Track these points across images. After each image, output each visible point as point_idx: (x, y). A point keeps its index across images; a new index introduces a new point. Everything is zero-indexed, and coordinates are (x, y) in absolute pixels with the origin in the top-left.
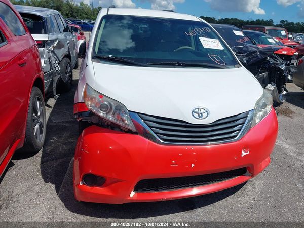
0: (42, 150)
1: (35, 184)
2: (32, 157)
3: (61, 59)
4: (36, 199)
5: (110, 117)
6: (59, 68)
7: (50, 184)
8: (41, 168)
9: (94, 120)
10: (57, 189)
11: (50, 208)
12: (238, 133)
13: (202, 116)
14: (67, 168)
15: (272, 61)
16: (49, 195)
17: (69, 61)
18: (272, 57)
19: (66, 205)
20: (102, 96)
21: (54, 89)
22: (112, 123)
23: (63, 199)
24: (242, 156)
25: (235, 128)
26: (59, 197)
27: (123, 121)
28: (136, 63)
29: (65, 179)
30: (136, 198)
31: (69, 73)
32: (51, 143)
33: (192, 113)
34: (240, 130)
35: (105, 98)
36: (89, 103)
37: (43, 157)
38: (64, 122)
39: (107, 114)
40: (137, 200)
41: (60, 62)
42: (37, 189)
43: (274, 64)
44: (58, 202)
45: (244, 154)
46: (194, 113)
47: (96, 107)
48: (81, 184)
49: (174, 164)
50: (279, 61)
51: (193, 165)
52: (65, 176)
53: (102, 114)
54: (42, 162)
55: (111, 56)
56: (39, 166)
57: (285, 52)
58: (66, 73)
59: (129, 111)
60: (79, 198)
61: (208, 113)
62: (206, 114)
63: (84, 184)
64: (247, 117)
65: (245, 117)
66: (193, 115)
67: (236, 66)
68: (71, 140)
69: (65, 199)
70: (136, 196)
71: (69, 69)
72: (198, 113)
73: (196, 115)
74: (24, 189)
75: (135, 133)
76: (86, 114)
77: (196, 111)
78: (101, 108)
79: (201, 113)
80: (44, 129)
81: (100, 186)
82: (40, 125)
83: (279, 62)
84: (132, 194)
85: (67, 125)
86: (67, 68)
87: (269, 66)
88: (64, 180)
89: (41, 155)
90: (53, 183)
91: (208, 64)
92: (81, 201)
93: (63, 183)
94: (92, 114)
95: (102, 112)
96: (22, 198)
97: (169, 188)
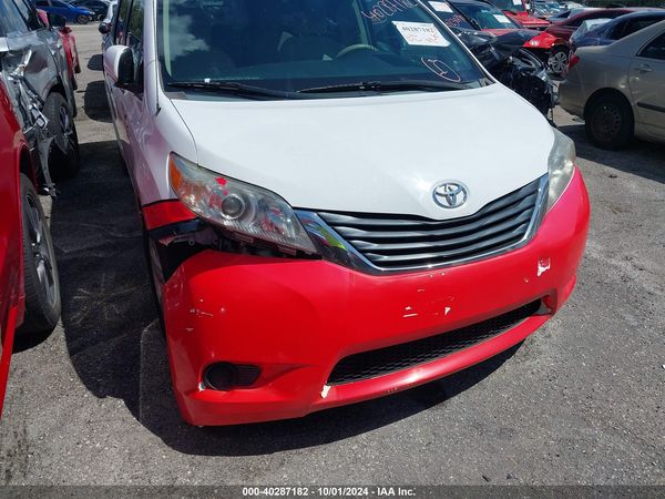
0: (60, 322)
1: (76, 406)
2: (43, 344)
3: (44, 97)
4: (90, 439)
5: (250, 227)
6: (43, 121)
7: (110, 400)
8: (74, 365)
9: (202, 238)
10: (133, 407)
11: (130, 454)
12: (526, 228)
13: (455, 200)
14: (137, 356)
15: (520, 64)
16: (117, 425)
17: (63, 100)
18: (520, 56)
19: (167, 441)
20: (222, 179)
21: (46, 172)
22: (257, 240)
23: (156, 428)
24: (539, 274)
25: (519, 219)
26: (144, 424)
27: (279, 231)
28: (274, 92)
29: (141, 382)
30: (335, 399)
31: (68, 131)
32: (76, 302)
33: (434, 197)
34: (529, 220)
35: (229, 184)
36: (192, 199)
37: (69, 338)
38: (91, 249)
39: (240, 219)
40: (337, 402)
41: (43, 103)
42: (84, 414)
43: (524, 70)
44: (145, 436)
45: (541, 269)
46: (437, 197)
47: (211, 206)
48: (201, 389)
49: (409, 312)
50: (535, 63)
51: (447, 310)
52: (141, 376)
53: (228, 222)
54: (72, 352)
55: (207, 80)
56: (68, 363)
57: (534, 43)
58: (63, 132)
59: (294, 208)
60: (200, 419)
61: (465, 193)
62: (461, 195)
63: (208, 387)
64: (537, 191)
65: (533, 193)
66: (436, 200)
67: (483, 80)
68: (123, 290)
69: (160, 428)
70: (335, 393)
71: (67, 121)
72: (446, 196)
73: (443, 200)
74: (52, 422)
75: (314, 257)
76: (192, 226)
77: (441, 190)
78: (225, 207)
79: (452, 195)
80: (54, 273)
81: (248, 384)
82: (45, 265)
83: (534, 66)
84: (326, 391)
85: (100, 256)
86: (62, 119)
87: (516, 76)
88: (141, 386)
89: (63, 336)
90: (118, 397)
91: (429, 82)
92: (205, 427)
93: (141, 393)
94: (204, 224)
95: (228, 217)
96: (55, 443)
97: (400, 366)
